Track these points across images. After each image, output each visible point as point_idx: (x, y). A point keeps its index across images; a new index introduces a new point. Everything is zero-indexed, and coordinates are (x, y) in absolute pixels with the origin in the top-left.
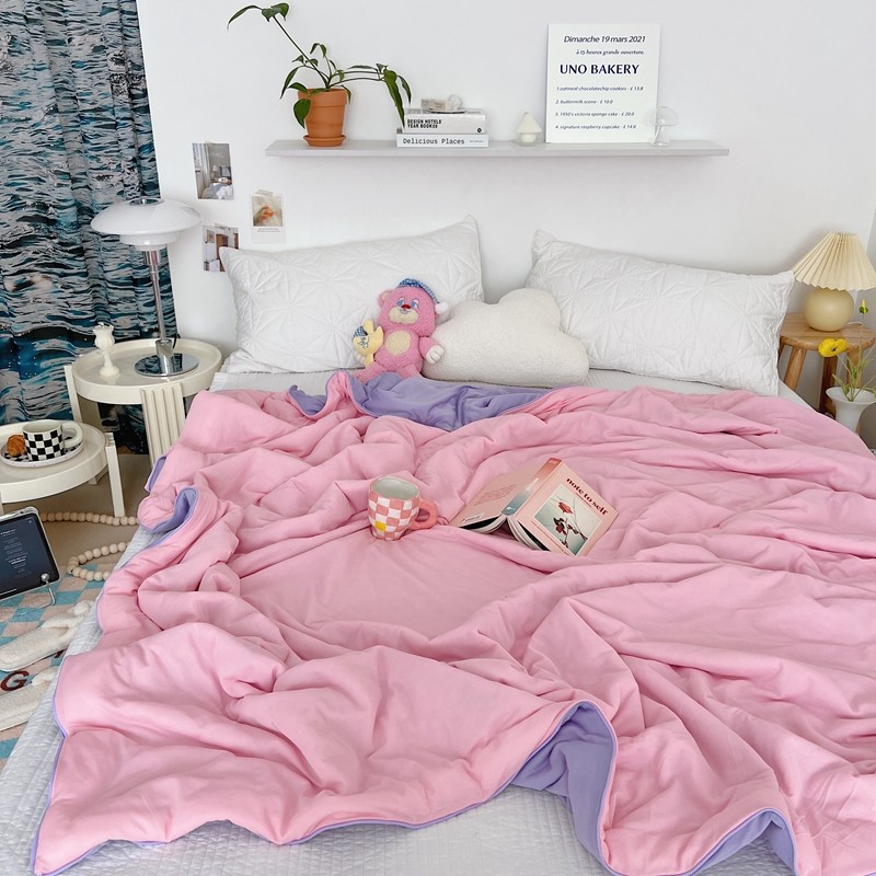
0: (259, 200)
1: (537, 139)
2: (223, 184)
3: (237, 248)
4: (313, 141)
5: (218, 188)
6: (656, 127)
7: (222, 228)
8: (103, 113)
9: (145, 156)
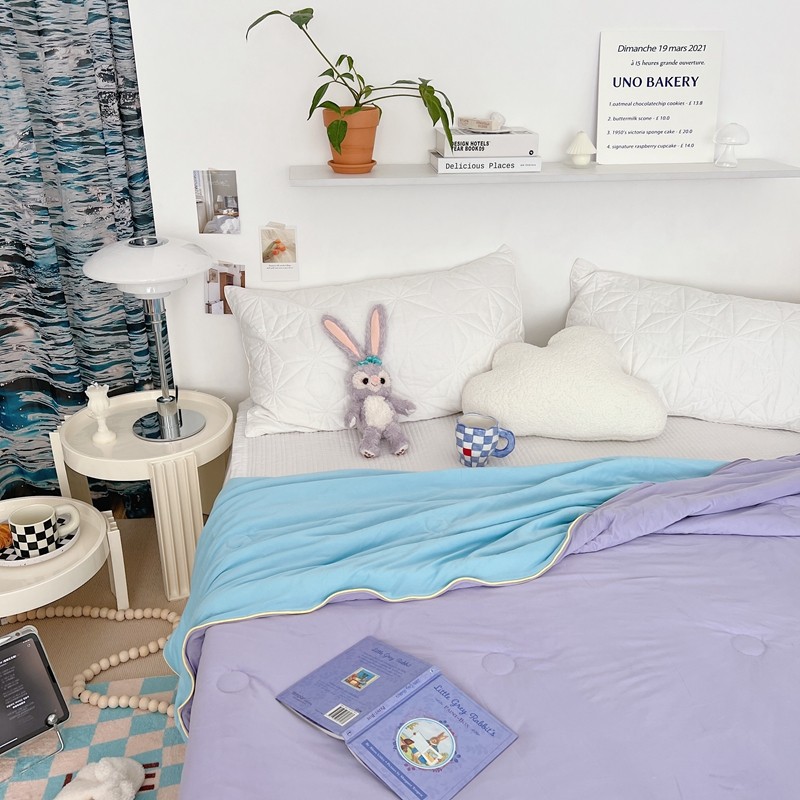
0: (269, 234)
2: (229, 216)
3: (243, 286)
4: (339, 166)
5: (223, 221)
7: (226, 265)
8: (91, 137)
9: (139, 185)
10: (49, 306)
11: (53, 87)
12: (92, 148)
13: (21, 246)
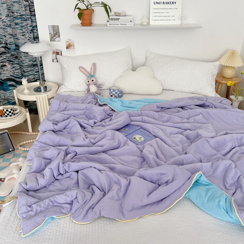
0: (68, 42)
1: (147, 23)
2: (57, 37)
3: (61, 55)
4: (83, 24)
5: (56, 38)
6: (181, 20)
7: (57, 50)
8: (23, 16)
9: (35, 29)
10: (14, 59)
11: (13, 4)
12: (23, 19)
13: (6, 44)
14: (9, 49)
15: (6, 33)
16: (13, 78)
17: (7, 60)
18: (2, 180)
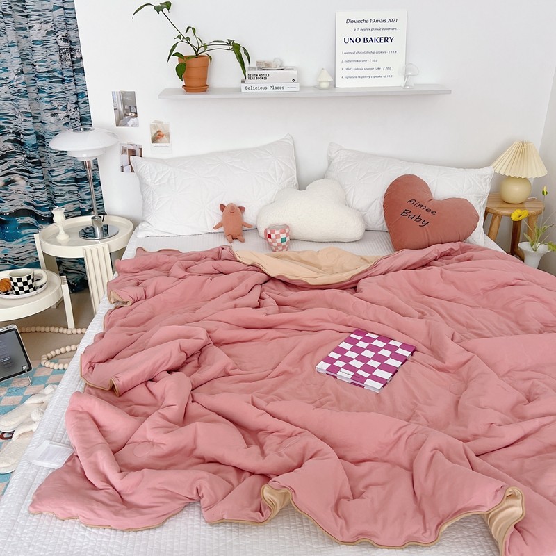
0: (155, 127)
1: (330, 85)
2: (132, 117)
3: (141, 156)
4: (188, 89)
5: (129, 120)
6: (405, 77)
8: (54, 74)
10: (32, 167)
11: (33, 46)
12: (54, 80)
13: (18, 134)
14: (22, 144)
15: (17, 110)
16: (30, 208)
17: (17, 170)
18: (5, 436)
